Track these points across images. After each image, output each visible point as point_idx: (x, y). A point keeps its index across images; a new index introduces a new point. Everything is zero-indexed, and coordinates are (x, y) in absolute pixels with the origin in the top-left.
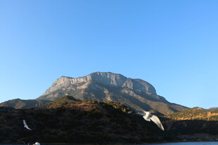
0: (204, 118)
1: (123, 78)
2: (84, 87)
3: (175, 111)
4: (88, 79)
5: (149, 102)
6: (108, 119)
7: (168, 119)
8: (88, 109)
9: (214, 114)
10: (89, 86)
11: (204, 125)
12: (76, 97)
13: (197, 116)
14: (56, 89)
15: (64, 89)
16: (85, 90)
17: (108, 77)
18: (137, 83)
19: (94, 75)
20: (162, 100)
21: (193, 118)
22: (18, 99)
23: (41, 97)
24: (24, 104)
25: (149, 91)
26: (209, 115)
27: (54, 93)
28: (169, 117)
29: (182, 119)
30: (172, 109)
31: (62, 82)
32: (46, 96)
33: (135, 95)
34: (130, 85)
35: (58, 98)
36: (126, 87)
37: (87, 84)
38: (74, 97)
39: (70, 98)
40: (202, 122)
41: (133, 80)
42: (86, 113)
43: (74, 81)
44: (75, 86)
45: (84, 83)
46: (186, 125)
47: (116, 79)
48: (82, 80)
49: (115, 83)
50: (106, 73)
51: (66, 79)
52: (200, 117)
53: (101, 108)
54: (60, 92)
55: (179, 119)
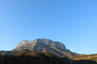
0: (86, 59)
1: (51, 41)
2: (33, 45)
3: (74, 56)
4: (35, 42)
5: (62, 52)
6: (43, 60)
7: (71, 60)
8: (34, 56)
9: (90, 57)
10: (36, 45)
11: (86, 62)
12: (30, 50)
13: (83, 58)
14: (21, 46)
15: (24, 46)
16: (34, 46)
17: (44, 41)
18: (57, 44)
19: (38, 40)
20: (68, 51)
21: (82, 59)
22: (3, 51)
23: (14, 49)
24: (5, 53)
25: (62, 47)
26: (88, 57)
27: (20, 48)
28: (71, 59)
29: (77, 59)
30: (73, 55)
31: (24, 43)
32: (16, 49)
33: (56, 49)
34: (54, 45)
35: (21, 50)
36: (52, 46)
37: (35, 44)
38: (29, 50)
39: (27, 50)
40: (85, 60)
41: (55, 42)
42: (33, 57)
43: (29, 43)
44: (29, 45)
45: (33, 43)
46: (78, 62)
47: (48, 42)
48: (32, 42)
49: (47, 44)
50: (43, 39)
51: (25, 41)
52: (84, 58)
53: (40, 55)
54: (22, 47)
55: (75, 59)
